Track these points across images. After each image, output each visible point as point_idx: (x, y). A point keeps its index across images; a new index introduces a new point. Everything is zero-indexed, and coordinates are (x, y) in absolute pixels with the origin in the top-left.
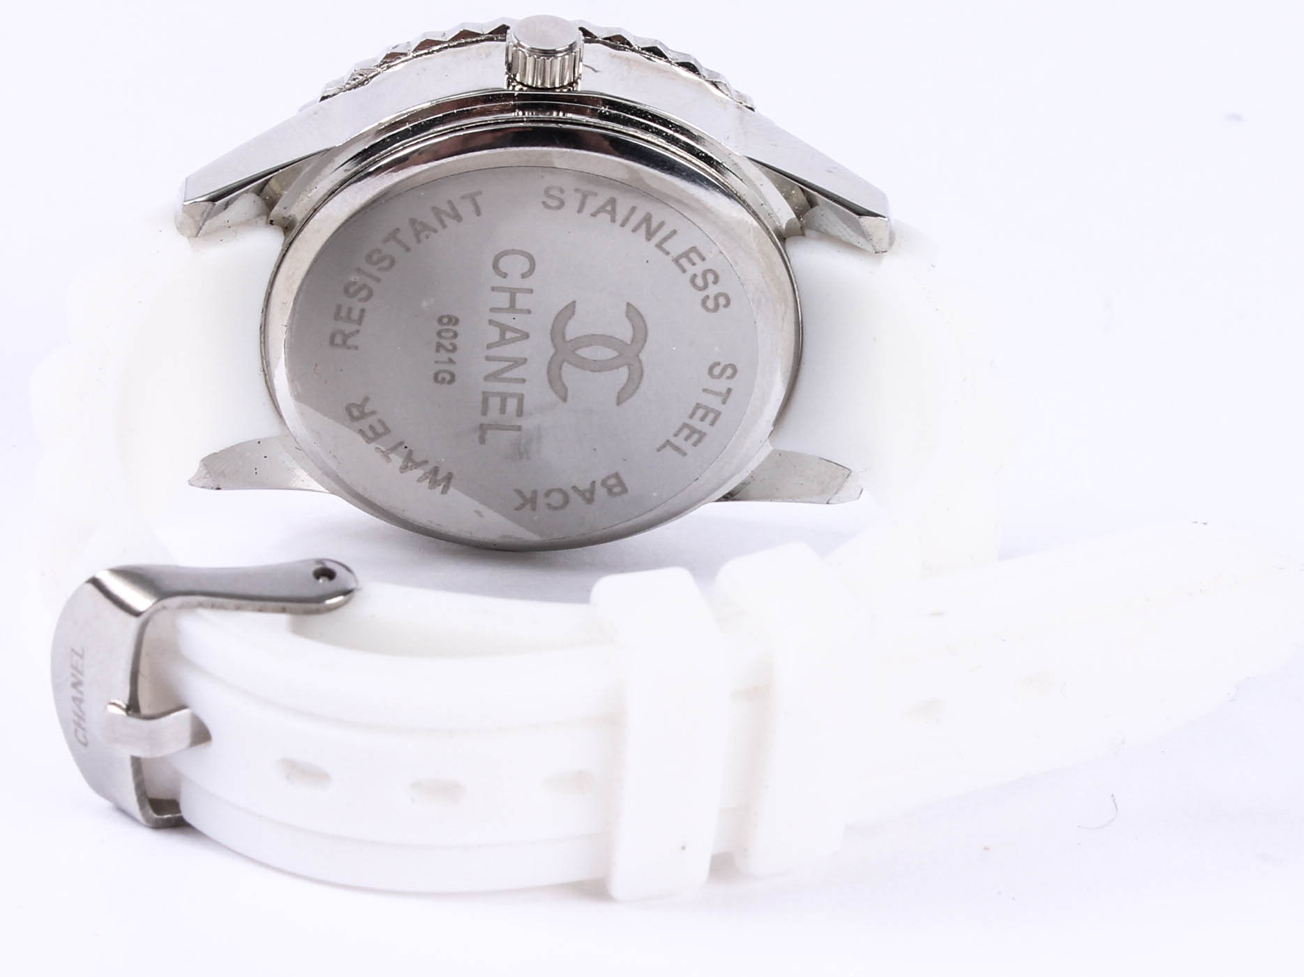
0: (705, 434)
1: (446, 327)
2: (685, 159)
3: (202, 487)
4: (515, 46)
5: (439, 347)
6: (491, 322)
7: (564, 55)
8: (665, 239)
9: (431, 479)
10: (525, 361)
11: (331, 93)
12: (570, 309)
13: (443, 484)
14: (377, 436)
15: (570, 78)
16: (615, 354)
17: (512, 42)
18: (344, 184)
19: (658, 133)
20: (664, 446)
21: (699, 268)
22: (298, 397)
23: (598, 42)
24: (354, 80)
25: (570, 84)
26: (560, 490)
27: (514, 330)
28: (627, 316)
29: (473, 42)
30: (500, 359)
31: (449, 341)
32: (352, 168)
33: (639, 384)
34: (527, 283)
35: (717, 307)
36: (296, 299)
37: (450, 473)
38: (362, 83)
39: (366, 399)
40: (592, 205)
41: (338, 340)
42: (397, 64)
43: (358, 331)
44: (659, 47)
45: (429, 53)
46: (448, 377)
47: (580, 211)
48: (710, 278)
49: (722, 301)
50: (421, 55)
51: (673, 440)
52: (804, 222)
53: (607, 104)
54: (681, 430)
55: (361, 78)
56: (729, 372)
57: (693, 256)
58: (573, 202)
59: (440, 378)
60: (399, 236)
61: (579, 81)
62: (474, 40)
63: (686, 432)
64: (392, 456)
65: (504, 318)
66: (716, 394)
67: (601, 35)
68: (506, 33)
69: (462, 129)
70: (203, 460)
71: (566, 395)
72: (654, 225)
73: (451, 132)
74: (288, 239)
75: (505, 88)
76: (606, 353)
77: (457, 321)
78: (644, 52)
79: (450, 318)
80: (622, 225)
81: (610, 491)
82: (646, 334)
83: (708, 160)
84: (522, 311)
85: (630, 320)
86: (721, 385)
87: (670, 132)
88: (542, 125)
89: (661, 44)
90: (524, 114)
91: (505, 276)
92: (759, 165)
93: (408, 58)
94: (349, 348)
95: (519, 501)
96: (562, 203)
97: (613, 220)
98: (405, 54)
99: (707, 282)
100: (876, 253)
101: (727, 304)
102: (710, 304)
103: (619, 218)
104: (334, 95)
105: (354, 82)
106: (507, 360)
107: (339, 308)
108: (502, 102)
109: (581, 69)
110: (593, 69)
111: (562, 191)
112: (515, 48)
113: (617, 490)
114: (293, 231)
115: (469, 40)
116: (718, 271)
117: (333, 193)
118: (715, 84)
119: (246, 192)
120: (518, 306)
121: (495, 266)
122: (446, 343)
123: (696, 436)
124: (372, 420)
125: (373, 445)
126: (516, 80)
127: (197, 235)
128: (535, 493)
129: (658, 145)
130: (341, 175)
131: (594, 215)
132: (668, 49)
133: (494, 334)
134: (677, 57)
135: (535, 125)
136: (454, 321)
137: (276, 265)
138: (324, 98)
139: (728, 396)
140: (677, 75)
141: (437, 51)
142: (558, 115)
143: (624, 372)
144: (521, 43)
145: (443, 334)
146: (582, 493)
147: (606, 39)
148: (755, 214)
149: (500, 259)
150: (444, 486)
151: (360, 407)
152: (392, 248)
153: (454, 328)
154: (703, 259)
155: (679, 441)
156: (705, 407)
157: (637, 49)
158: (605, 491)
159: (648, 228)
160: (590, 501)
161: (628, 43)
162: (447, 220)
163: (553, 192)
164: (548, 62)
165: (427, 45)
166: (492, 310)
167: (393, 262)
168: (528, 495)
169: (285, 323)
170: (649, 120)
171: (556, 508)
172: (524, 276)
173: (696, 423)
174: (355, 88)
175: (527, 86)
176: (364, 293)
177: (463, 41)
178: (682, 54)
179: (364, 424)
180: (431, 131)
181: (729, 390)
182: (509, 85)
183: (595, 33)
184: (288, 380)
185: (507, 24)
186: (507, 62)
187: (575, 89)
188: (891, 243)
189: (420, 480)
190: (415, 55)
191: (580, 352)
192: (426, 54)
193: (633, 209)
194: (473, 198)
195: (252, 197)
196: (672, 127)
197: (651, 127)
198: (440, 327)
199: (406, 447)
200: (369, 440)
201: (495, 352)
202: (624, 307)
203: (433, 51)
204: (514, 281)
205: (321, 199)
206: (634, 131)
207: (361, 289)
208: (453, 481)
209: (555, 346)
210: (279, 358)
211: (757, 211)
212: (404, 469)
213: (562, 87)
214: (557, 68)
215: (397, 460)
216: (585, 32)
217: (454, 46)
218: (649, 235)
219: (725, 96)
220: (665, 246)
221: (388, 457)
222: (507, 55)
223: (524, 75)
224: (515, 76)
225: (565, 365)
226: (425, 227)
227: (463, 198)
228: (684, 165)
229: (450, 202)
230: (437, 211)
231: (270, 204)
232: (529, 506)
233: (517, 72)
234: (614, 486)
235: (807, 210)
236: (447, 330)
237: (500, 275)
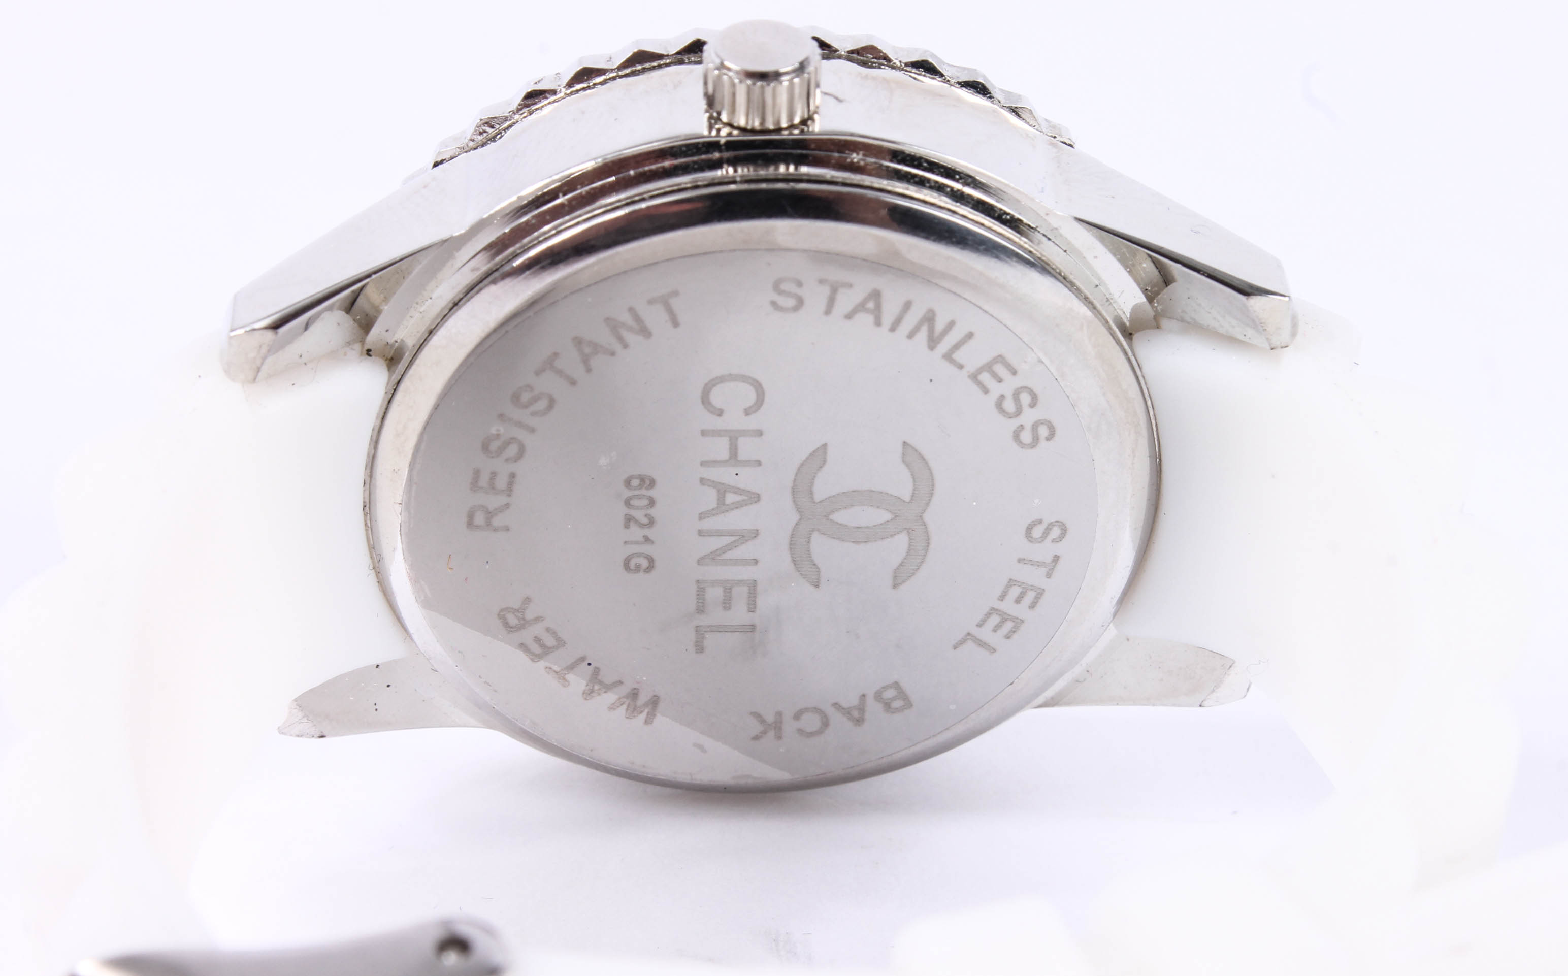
0: (1022, 621)
1: (636, 492)
2: (982, 225)
3: (298, 736)
4: (718, 68)
5: (629, 520)
6: (702, 481)
7: (792, 79)
8: (957, 347)
9: (628, 706)
10: (756, 533)
11: (447, 156)
12: (820, 455)
13: (646, 711)
14: (547, 651)
15: (803, 113)
16: (887, 516)
17: (713, 62)
18: (472, 289)
19: (940, 188)
20: (962, 642)
21: (1010, 384)
22: (427, 604)
23: (840, 57)
24: (481, 133)
25: (804, 122)
26: (816, 710)
27: (738, 491)
28: (904, 462)
29: (654, 68)
30: (719, 534)
31: (643, 512)
32: (483, 265)
33: (925, 556)
34: (752, 423)
35: (1036, 440)
36: (412, 465)
37: (655, 696)
38: (493, 139)
39: (527, 600)
40: (846, 301)
41: (479, 519)
42: (543, 107)
43: (507, 505)
44: (931, 60)
45: (589, 88)
46: (645, 563)
47: (828, 312)
48: (1025, 398)
49: (1043, 431)
50: (577, 91)
51: (975, 631)
52: (1159, 308)
53: (861, 150)
54: (988, 616)
55: (490, 130)
56: (1056, 532)
57: (1000, 369)
58: (816, 297)
59: (632, 564)
60: (558, 364)
61: (816, 117)
62: (655, 64)
63: (995, 620)
64: (570, 677)
65: (725, 475)
66: (1039, 564)
67: (843, 47)
68: (701, 51)
69: (643, 200)
70: (296, 700)
71: (818, 579)
72: (940, 326)
73: (627, 204)
74: (393, 377)
75: (706, 133)
76: (874, 516)
77: (652, 483)
78: (909, 69)
79: (642, 479)
80: (893, 329)
81: (887, 706)
82: (933, 485)
83: (1013, 223)
84: (747, 463)
85: (908, 465)
86: (1044, 551)
87: (957, 186)
88: (764, 186)
89: (933, 56)
90: (736, 171)
91: (720, 413)
92: (1092, 228)
93: (558, 96)
94: (496, 530)
95: (757, 728)
96: (800, 302)
97: (878, 323)
98: (554, 92)
99: (1021, 406)
100: (1272, 349)
101: (1051, 436)
102: (1026, 437)
103: (887, 320)
104: (452, 158)
105: (480, 138)
106: (731, 534)
107: (477, 473)
108: (701, 154)
109: (818, 99)
110: (837, 99)
111: (800, 284)
112: (717, 72)
113: (897, 704)
114: (400, 366)
115: (647, 65)
116: (1037, 390)
117: (456, 305)
118: (1015, 111)
119: (330, 309)
120: (742, 455)
121: (705, 400)
122: (639, 515)
123: (1009, 625)
124: (538, 629)
125: (542, 664)
126: (720, 120)
127: (255, 379)
128: (779, 714)
129: (941, 207)
130: (467, 277)
131: (849, 316)
132: (944, 63)
133: (710, 498)
134: (958, 74)
135: (753, 186)
136: (648, 482)
137: (378, 414)
138: (436, 165)
139: (1054, 568)
140: (959, 100)
141: (602, 84)
142: (787, 168)
143: (900, 543)
144: (726, 63)
145: (635, 502)
146: (846, 712)
147: (852, 52)
148: (1087, 301)
149: (711, 389)
150: (648, 713)
151: (519, 611)
152: (549, 383)
153: (651, 493)
154: (1014, 372)
155: (985, 634)
156: (1021, 584)
157: (898, 64)
158: (879, 707)
159: (931, 330)
160: (859, 721)
161: (886, 58)
162: (630, 337)
163: (784, 287)
164: (769, 90)
165: (585, 75)
166: (703, 464)
167: (552, 402)
168: (770, 718)
169: (399, 500)
170: (925, 169)
171: (811, 735)
172: (747, 412)
173: (1008, 606)
174: (482, 146)
175: (738, 128)
176: (513, 450)
177: (639, 67)
178: (965, 69)
179: (527, 635)
180: (598, 204)
181: (1056, 558)
182: (711, 127)
183: (835, 45)
184: (410, 580)
185: (703, 38)
186: (706, 95)
187: (811, 129)
188: (1294, 334)
189: (612, 708)
190: (568, 92)
191: (837, 517)
192: (584, 89)
193: (908, 305)
194: (665, 302)
195: (339, 316)
196: (961, 178)
197: (929, 180)
198: (628, 493)
199: (589, 664)
200: (536, 658)
201: (709, 524)
202: (899, 448)
203: (595, 85)
204: (734, 420)
205: (438, 315)
206: (903, 188)
207: (507, 443)
208: (662, 706)
209: (798, 509)
210: (394, 550)
211: (1091, 297)
212: (589, 694)
213: (792, 127)
214: (783, 99)
215: (578, 682)
216: (823, 45)
217: (626, 75)
218: (933, 343)
219: (1031, 129)
220: (957, 356)
221: (564, 679)
222: (706, 83)
223: (733, 111)
224: (719, 114)
225: (815, 536)
226: (597, 348)
227: (651, 302)
228: (981, 235)
229: (631, 310)
230: (614, 326)
231: (366, 324)
232: (771, 734)
233: (723, 107)
234: (894, 699)
235: (1163, 290)
236: (639, 497)
237: (712, 412)
